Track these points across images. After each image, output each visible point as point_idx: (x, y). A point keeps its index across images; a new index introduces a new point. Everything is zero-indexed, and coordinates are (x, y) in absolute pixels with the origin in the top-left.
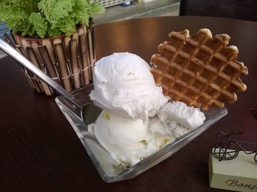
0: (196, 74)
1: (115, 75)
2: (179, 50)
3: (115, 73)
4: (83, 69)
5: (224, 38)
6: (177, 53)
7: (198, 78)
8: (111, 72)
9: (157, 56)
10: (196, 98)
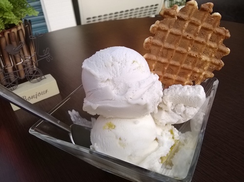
0: (187, 49)
1: (119, 68)
2: (171, 26)
3: (117, 65)
4: (16, 63)
5: (209, 6)
6: (169, 31)
7: (190, 52)
8: (112, 65)
9: (150, 38)
10: (189, 76)
